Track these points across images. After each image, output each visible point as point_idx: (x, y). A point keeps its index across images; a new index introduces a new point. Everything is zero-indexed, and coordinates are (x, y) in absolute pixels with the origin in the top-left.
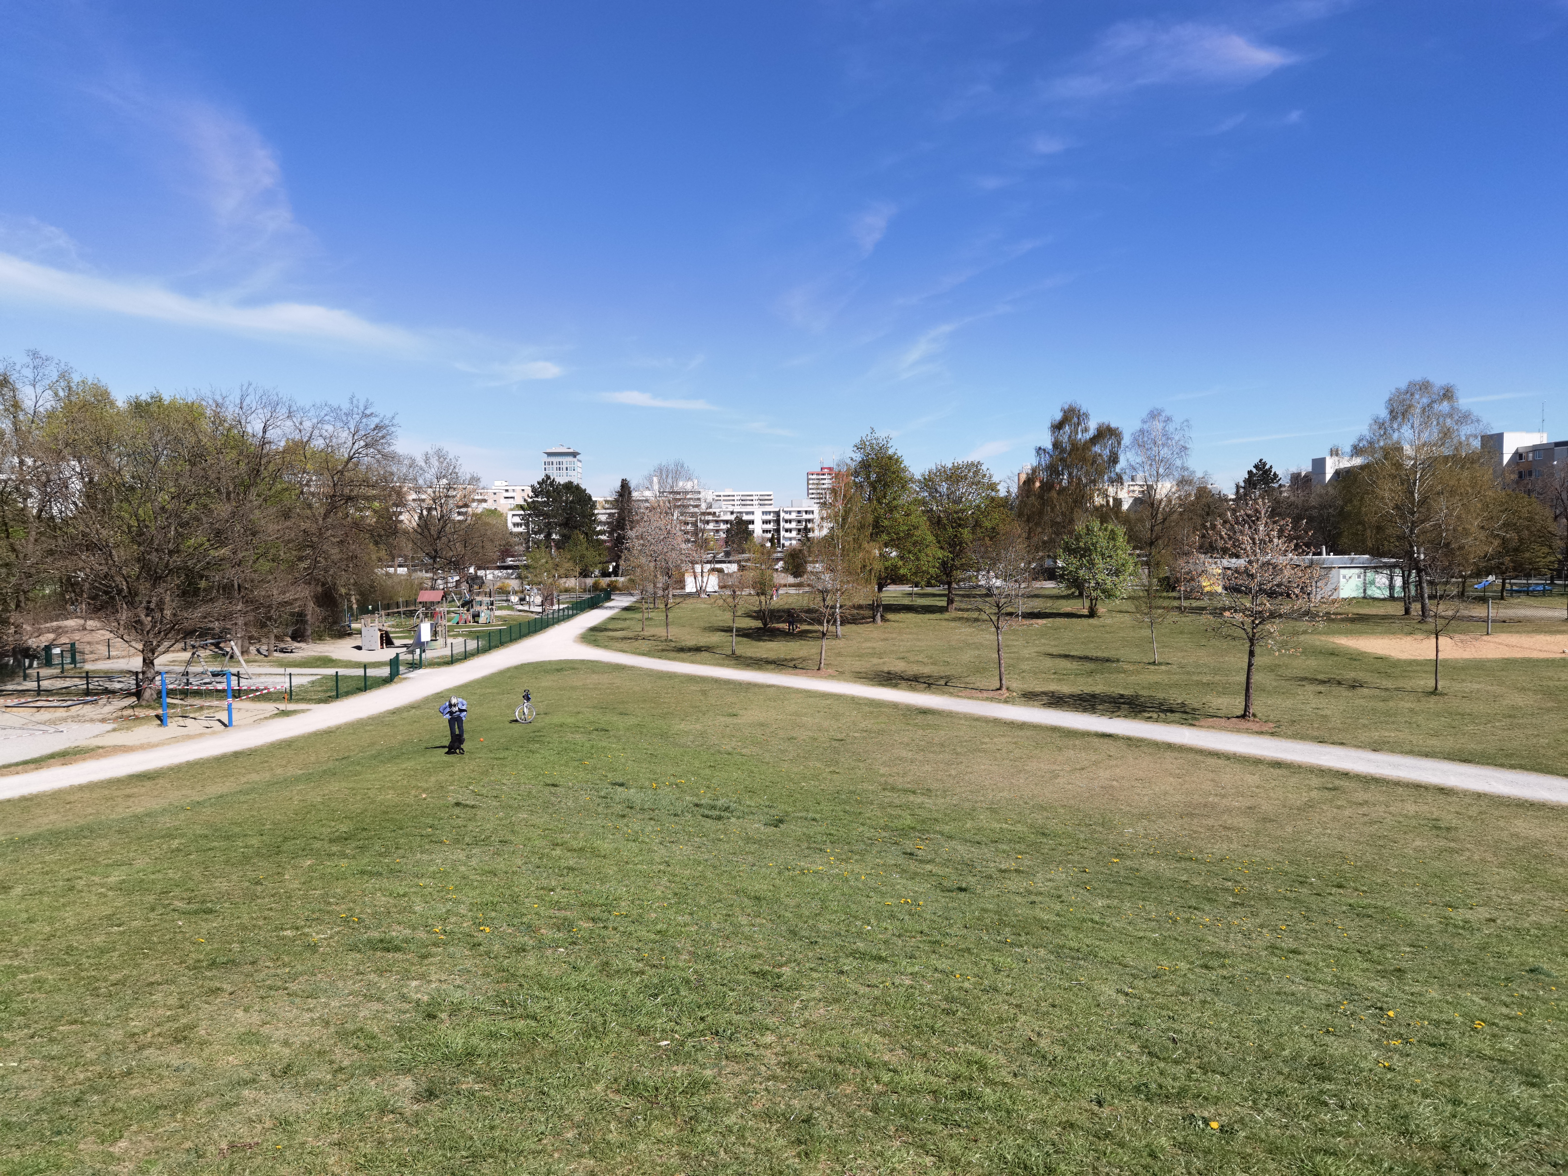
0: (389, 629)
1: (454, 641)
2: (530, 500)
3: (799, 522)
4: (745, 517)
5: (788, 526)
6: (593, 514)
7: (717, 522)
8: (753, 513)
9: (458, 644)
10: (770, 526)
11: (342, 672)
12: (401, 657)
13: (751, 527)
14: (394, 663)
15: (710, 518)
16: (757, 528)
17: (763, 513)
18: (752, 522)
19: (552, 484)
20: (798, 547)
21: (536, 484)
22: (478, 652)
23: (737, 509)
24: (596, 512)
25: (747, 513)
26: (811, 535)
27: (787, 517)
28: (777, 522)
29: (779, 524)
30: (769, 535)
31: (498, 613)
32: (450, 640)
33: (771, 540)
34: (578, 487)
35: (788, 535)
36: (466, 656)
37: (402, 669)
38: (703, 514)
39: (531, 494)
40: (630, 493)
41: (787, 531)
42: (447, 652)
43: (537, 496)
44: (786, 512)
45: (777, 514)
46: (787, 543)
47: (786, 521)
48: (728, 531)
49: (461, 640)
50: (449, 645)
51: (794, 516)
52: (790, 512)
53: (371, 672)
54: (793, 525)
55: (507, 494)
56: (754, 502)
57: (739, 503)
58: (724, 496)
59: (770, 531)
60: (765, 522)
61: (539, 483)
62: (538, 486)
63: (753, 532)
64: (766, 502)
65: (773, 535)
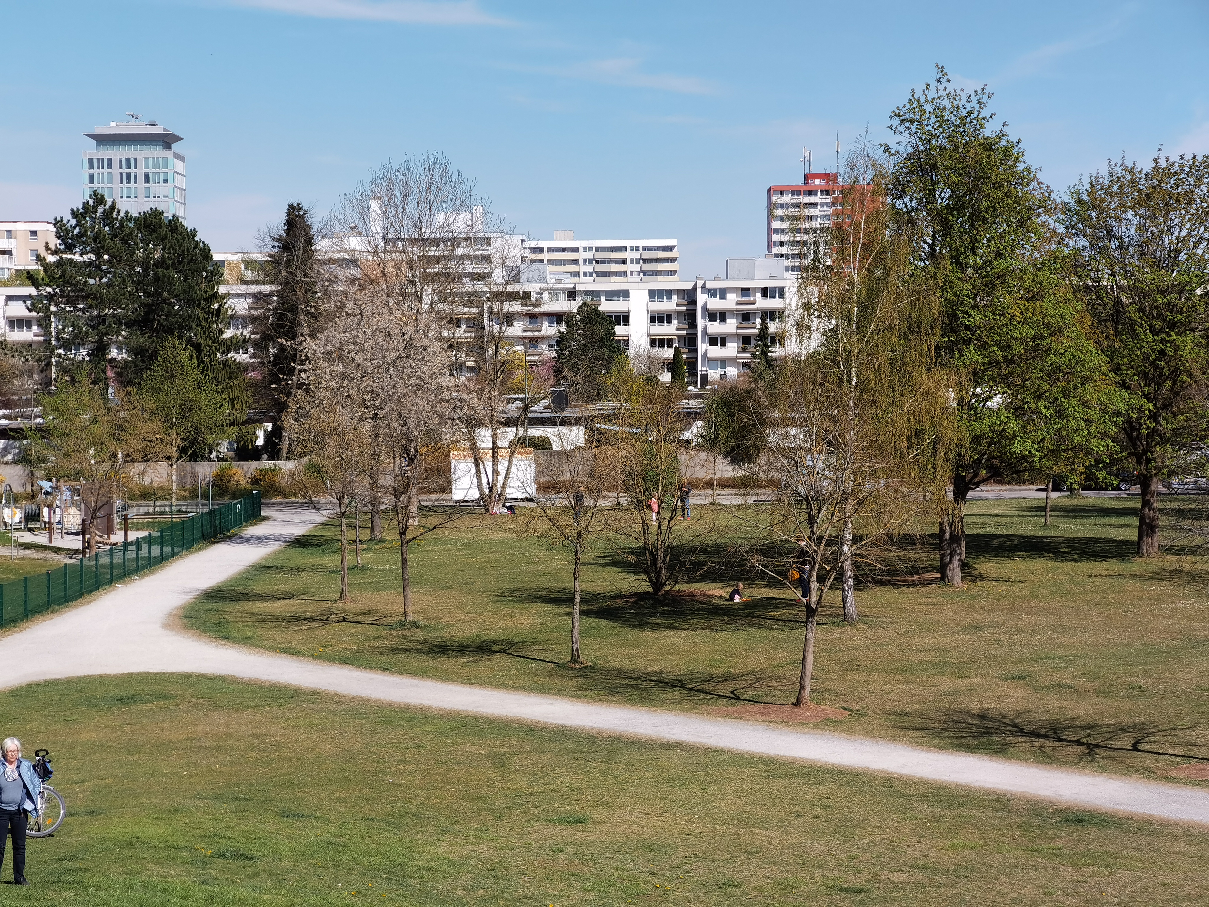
2: (51, 259)
3: (746, 317)
4: (606, 306)
5: (716, 328)
6: (215, 296)
7: (532, 317)
8: (625, 295)
10: (671, 330)
13: (620, 330)
15: (516, 307)
16: (637, 335)
17: (653, 294)
18: (624, 318)
19: (108, 215)
20: (744, 384)
21: (67, 217)
23: (585, 284)
24: (222, 290)
25: (612, 295)
26: (776, 352)
27: (715, 304)
28: (690, 317)
29: (693, 325)
30: (668, 353)
33: (673, 366)
34: (175, 225)
35: (716, 352)
38: (498, 296)
39: (55, 242)
40: (309, 241)
41: (713, 341)
43: (69, 248)
44: (712, 293)
45: (690, 296)
46: (714, 374)
47: (712, 316)
48: (561, 341)
51: (731, 301)
52: (722, 293)
54: (731, 326)
56: (629, 267)
57: (589, 268)
58: (551, 250)
59: (670, 342)
60: (657, 318)
61: (74, 214)
62: (73, 222)
63: (627, 343)
64: (661, 267)
65: (677, 352)
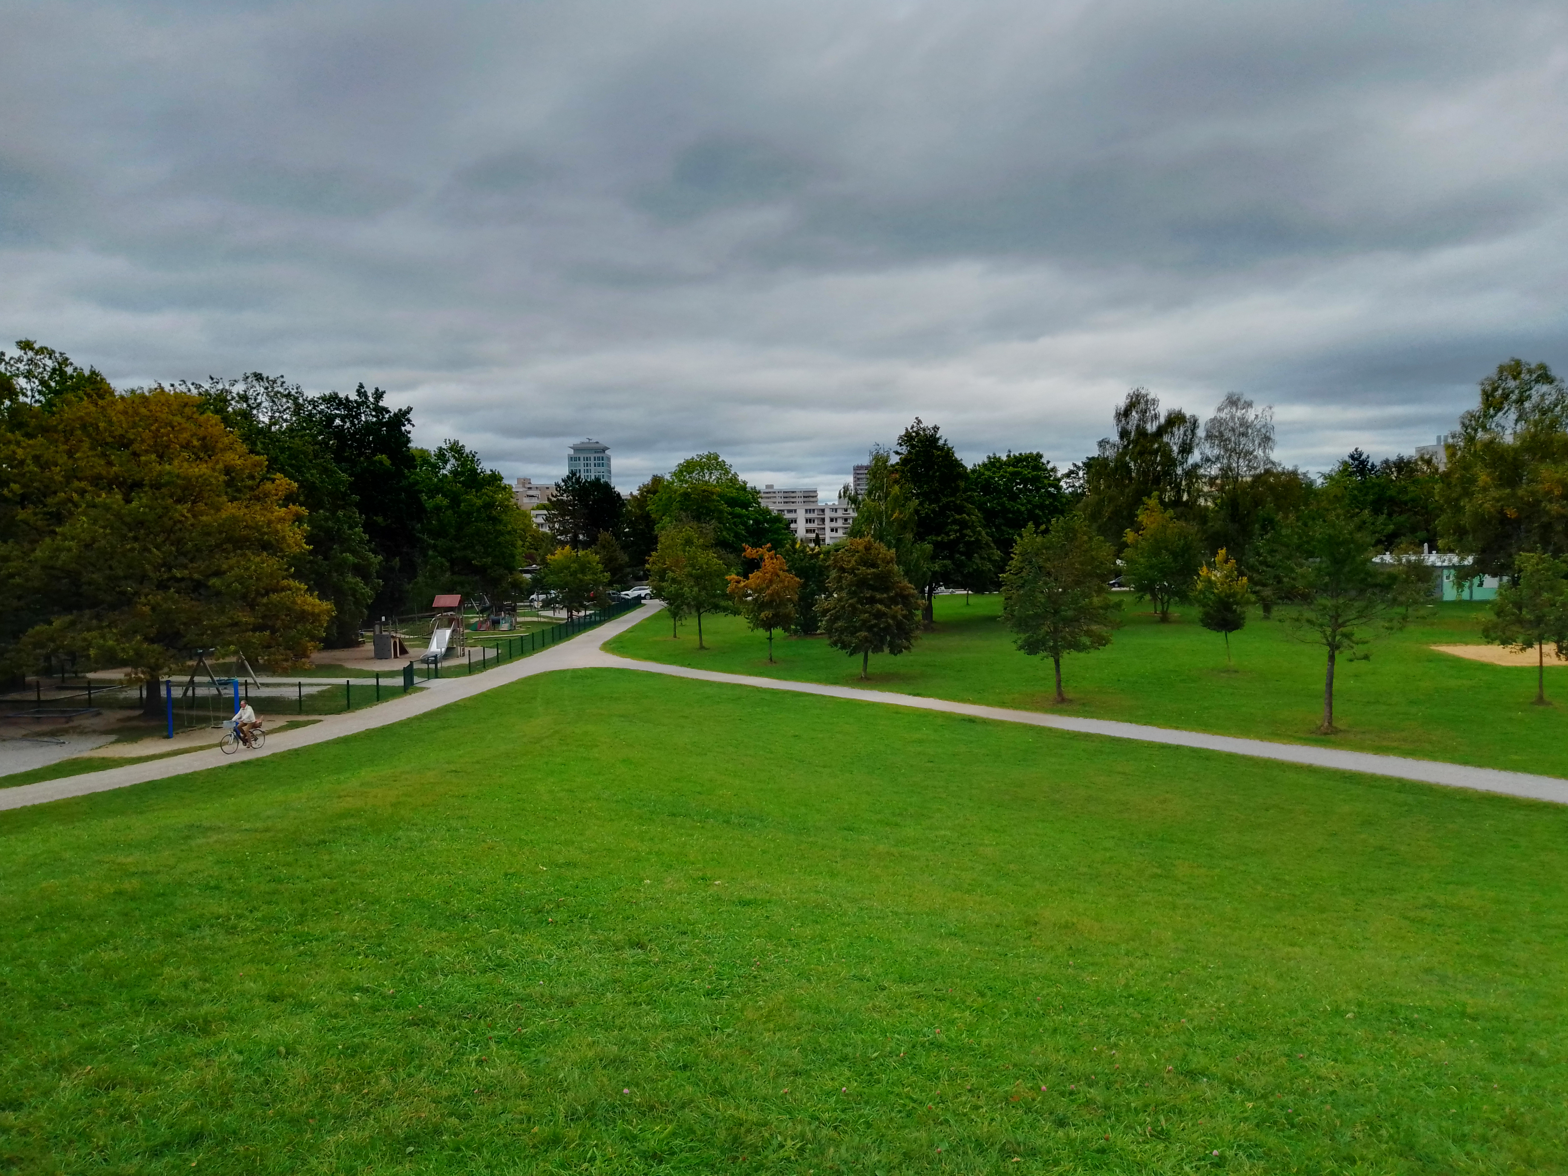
0: (403, 636)
1: (472, 649)
2: (554, 499)
3: (846, 520)
4: (788, 516)
5: (834, 525)
9: (477, 654)
10: (814, 525)
11: (353, 681)
12: (416, 666)
13: (792, 526)
14: (408, 673)
16: (801, 528)
17: (806, 511)
18: (795, 521)
19: (578, 480)
21: (560, 481)
22: (498, 661)
25: (790, 511)
27: (834, 515)
28: (821, 520)
29: (824, 523)
30: (813, 535)
31: (519, 619)
32: (467, 649)
34: (606, 485)
35: (834, 534)
36: (485, 665)
37: (416, 680)
39: (555, 493)
41: (832, 530)
42: (465, 661)
43: (561, 494)
44: (832, 510)
47: (832, 520)
49: (479, 649)
50: (467, 653)
51: (840, 513)
52: (835, 510)
53: (383, 682)
54: (840, 523)
55: (531, 493)
56: (797, 500)
57: (780, 500)
58: (765, 493)
59: (814, 531)
60: (808, 521)
61: (563, 481)
62: (563, 484)
63: (796, 531)
64: (812, 499)
65: (817, 535)
